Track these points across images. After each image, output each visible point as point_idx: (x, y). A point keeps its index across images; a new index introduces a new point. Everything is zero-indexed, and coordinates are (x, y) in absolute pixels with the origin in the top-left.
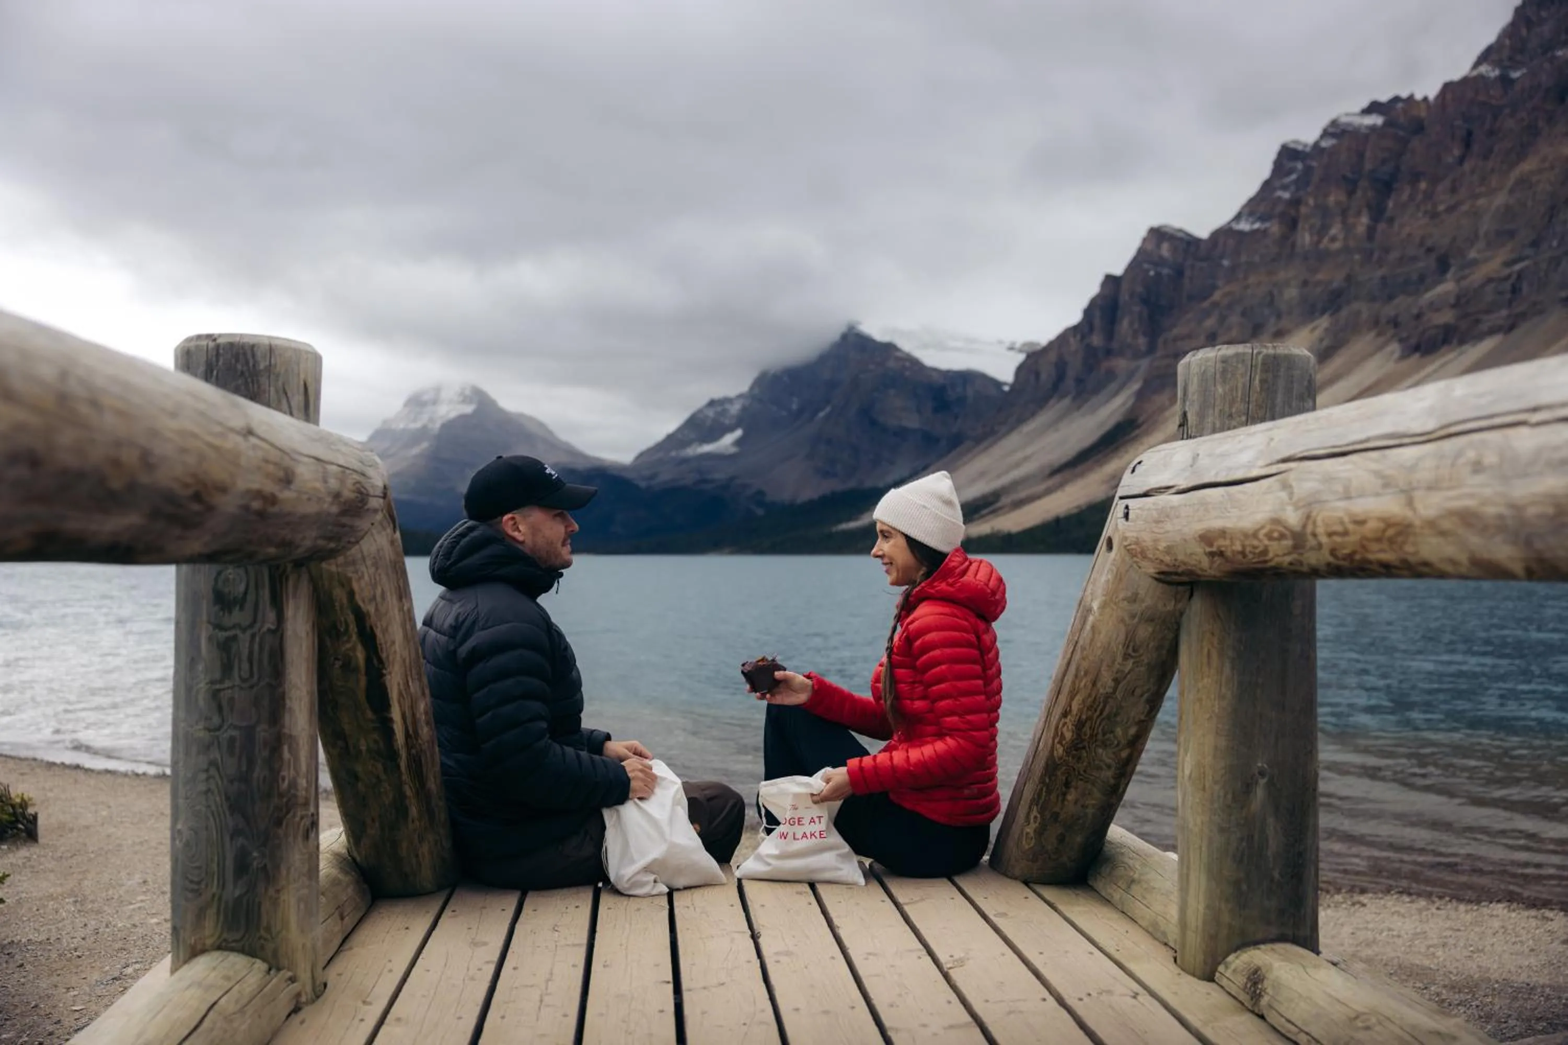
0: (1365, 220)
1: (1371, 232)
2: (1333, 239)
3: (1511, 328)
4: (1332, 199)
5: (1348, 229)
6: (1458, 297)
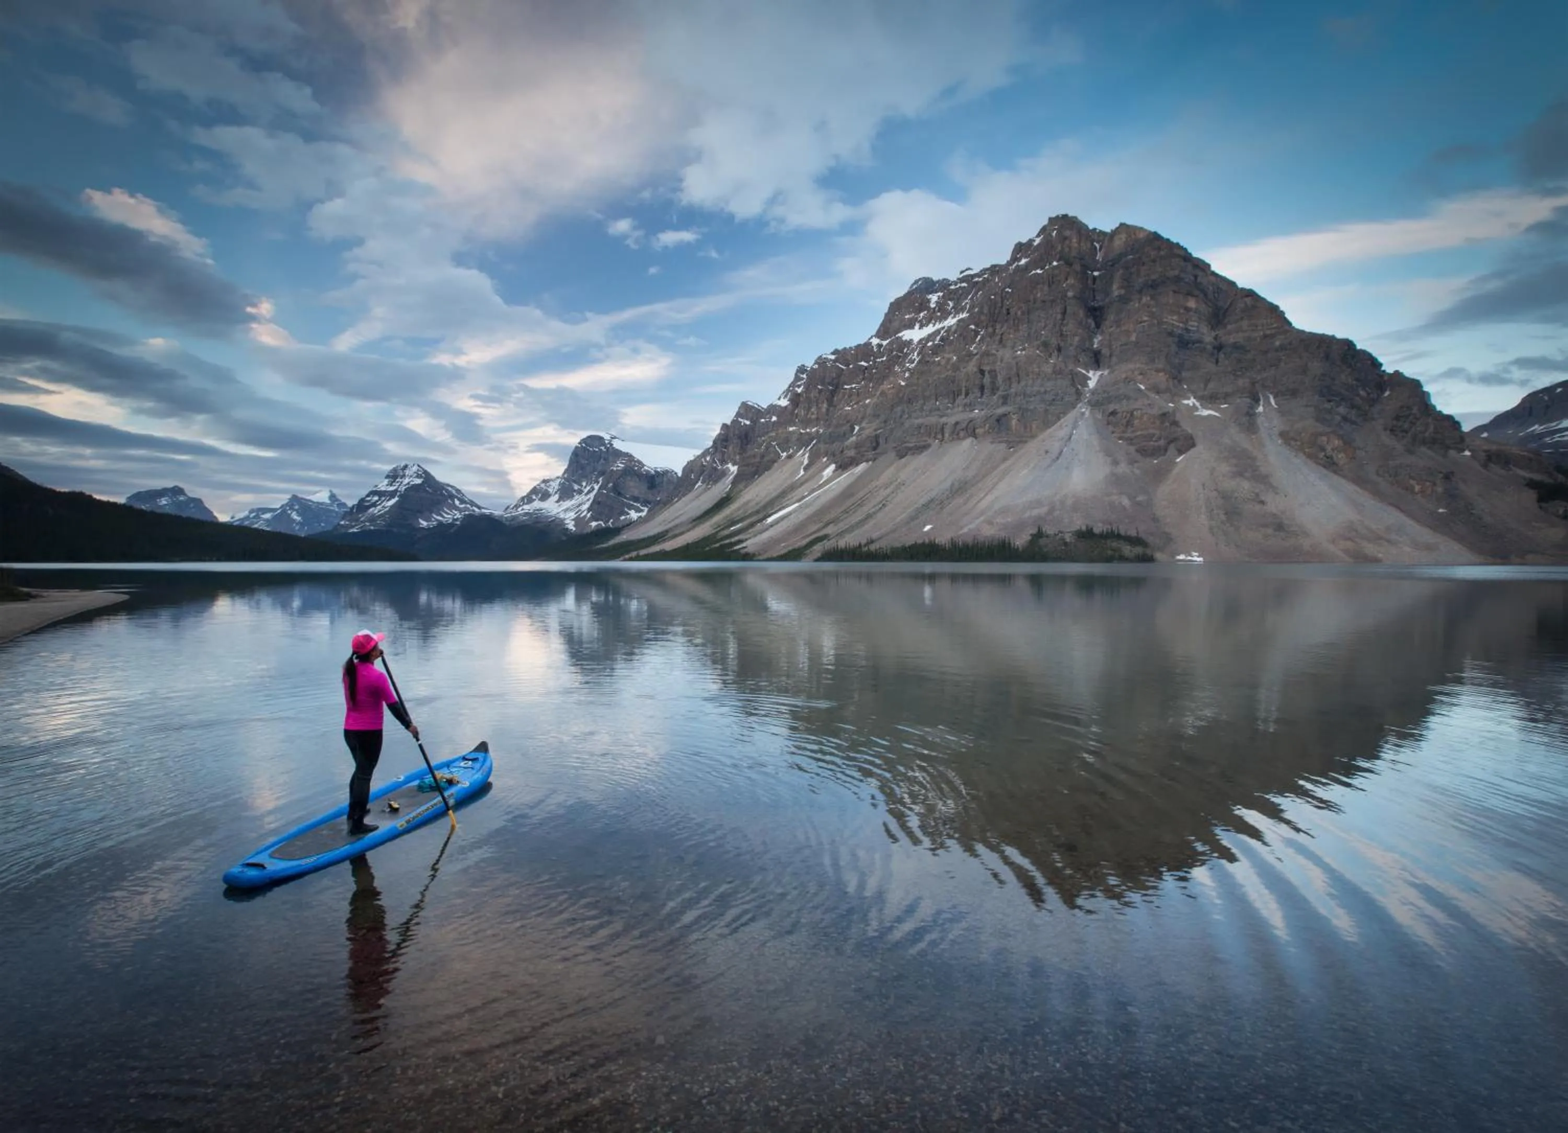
0: (825, 405)
1: (828, 410)
2: (813, 414)
3: (874, 460)
4: (812, 395)
5: (819, 408)
6: (857, 444)
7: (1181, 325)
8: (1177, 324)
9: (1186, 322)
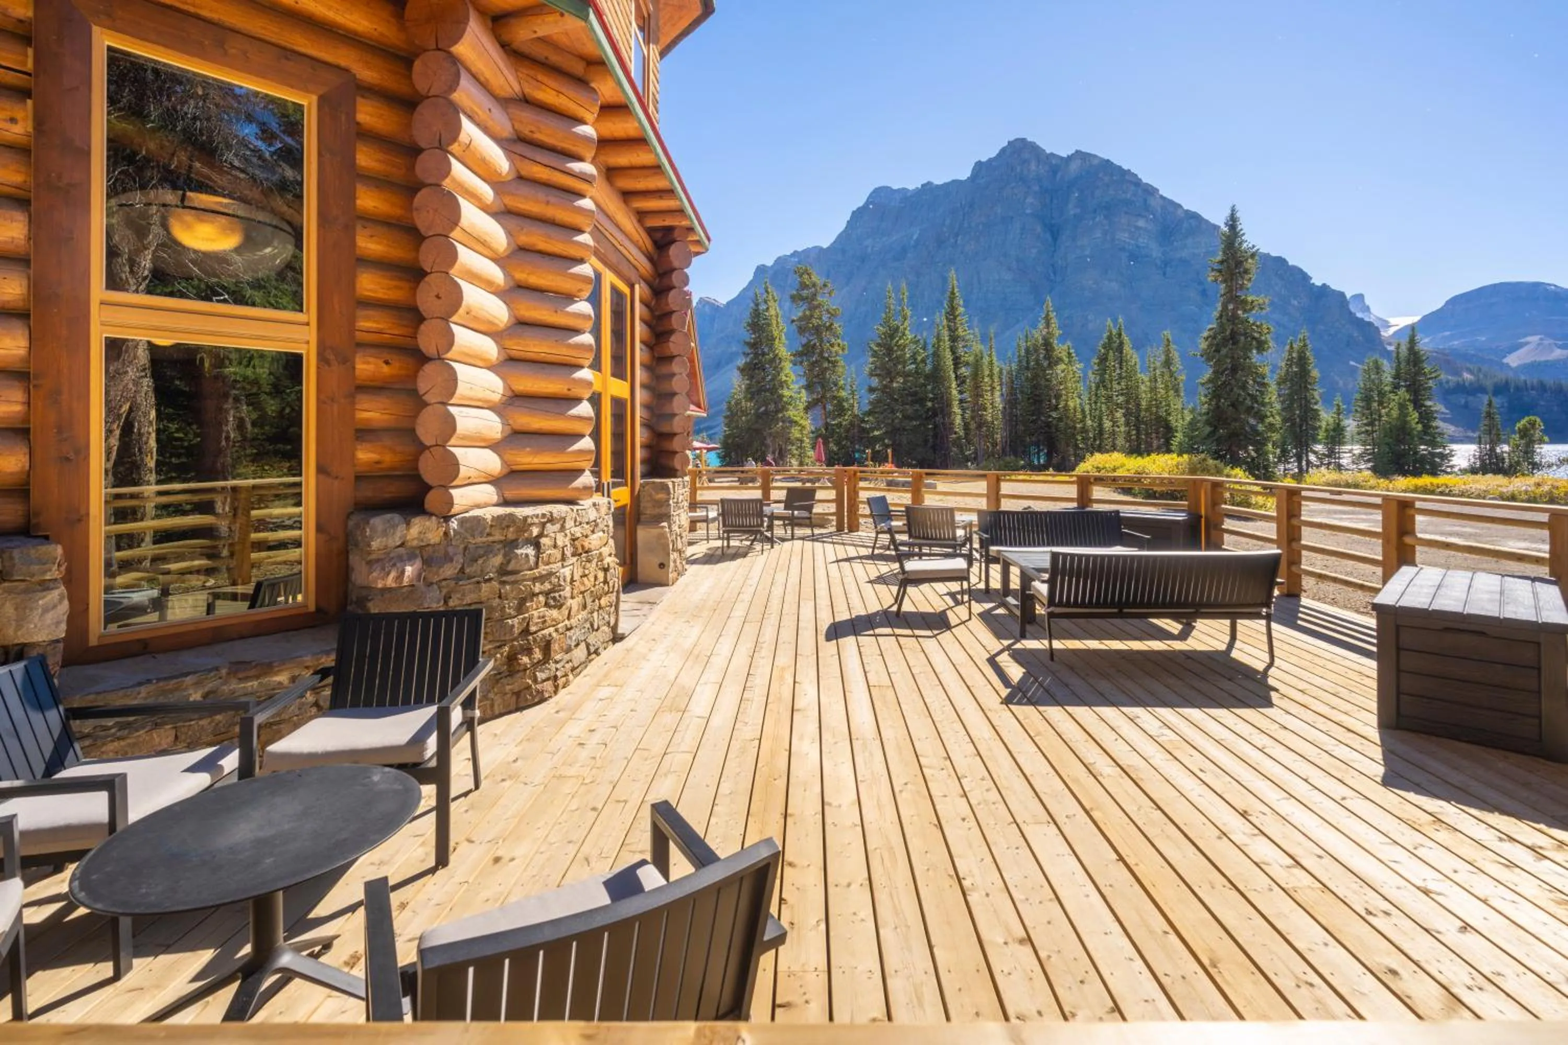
8: (1128, 240)
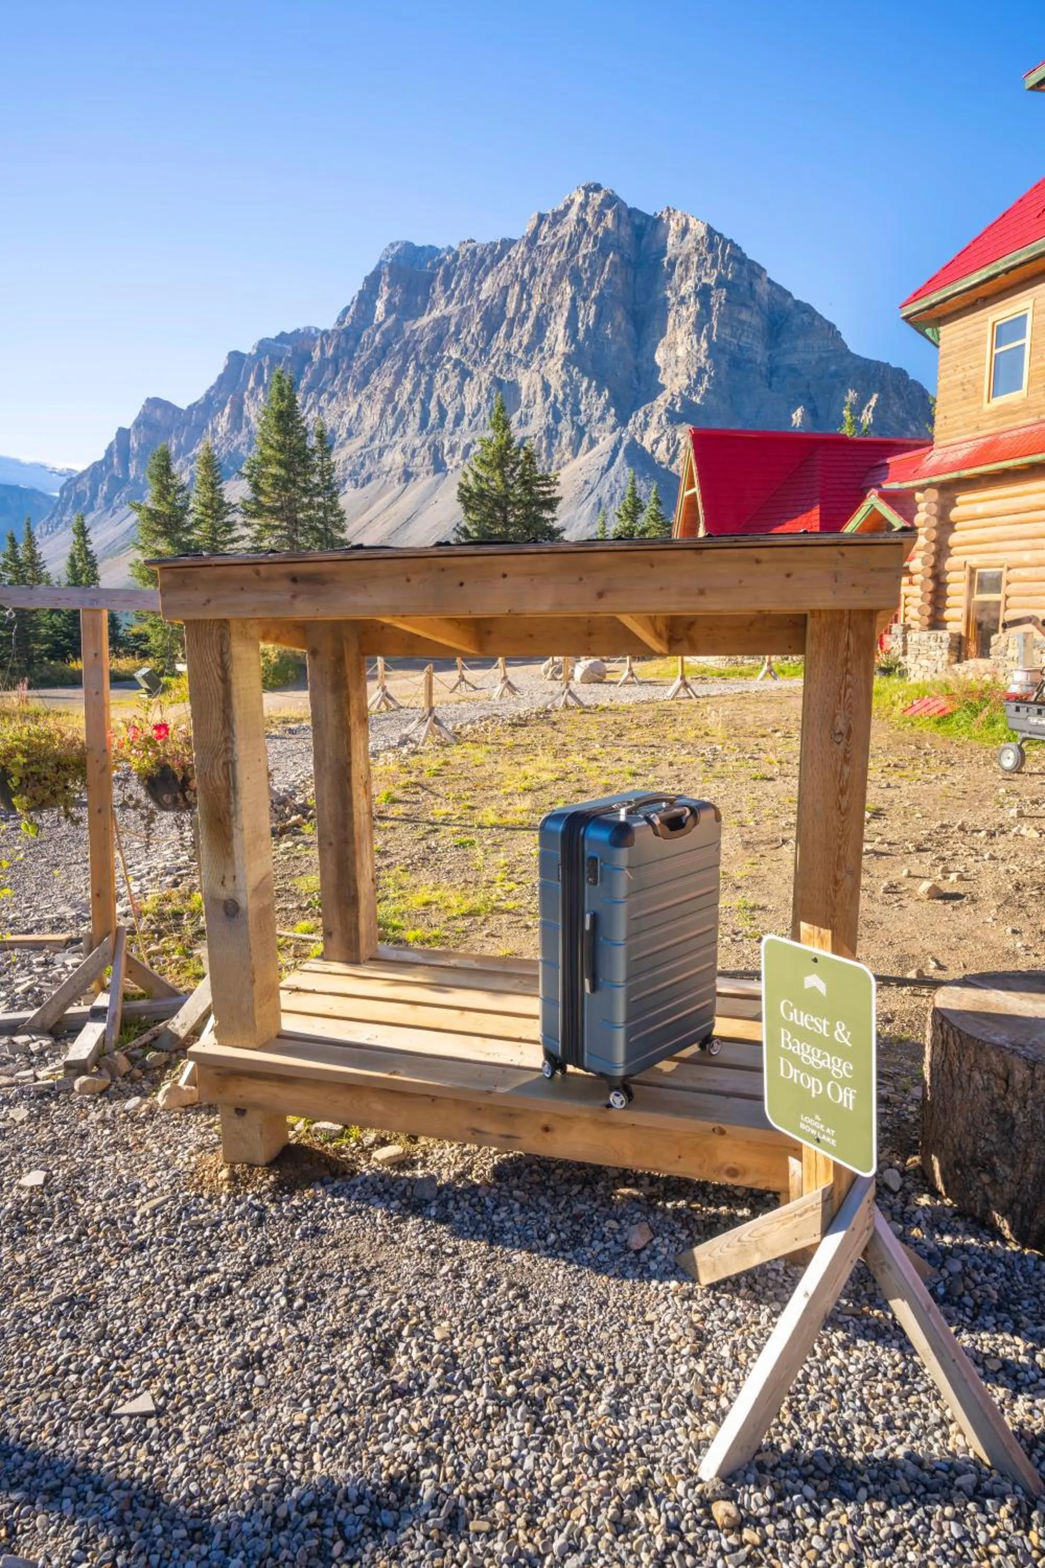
7: (735, 341)
9: (739, 340)
